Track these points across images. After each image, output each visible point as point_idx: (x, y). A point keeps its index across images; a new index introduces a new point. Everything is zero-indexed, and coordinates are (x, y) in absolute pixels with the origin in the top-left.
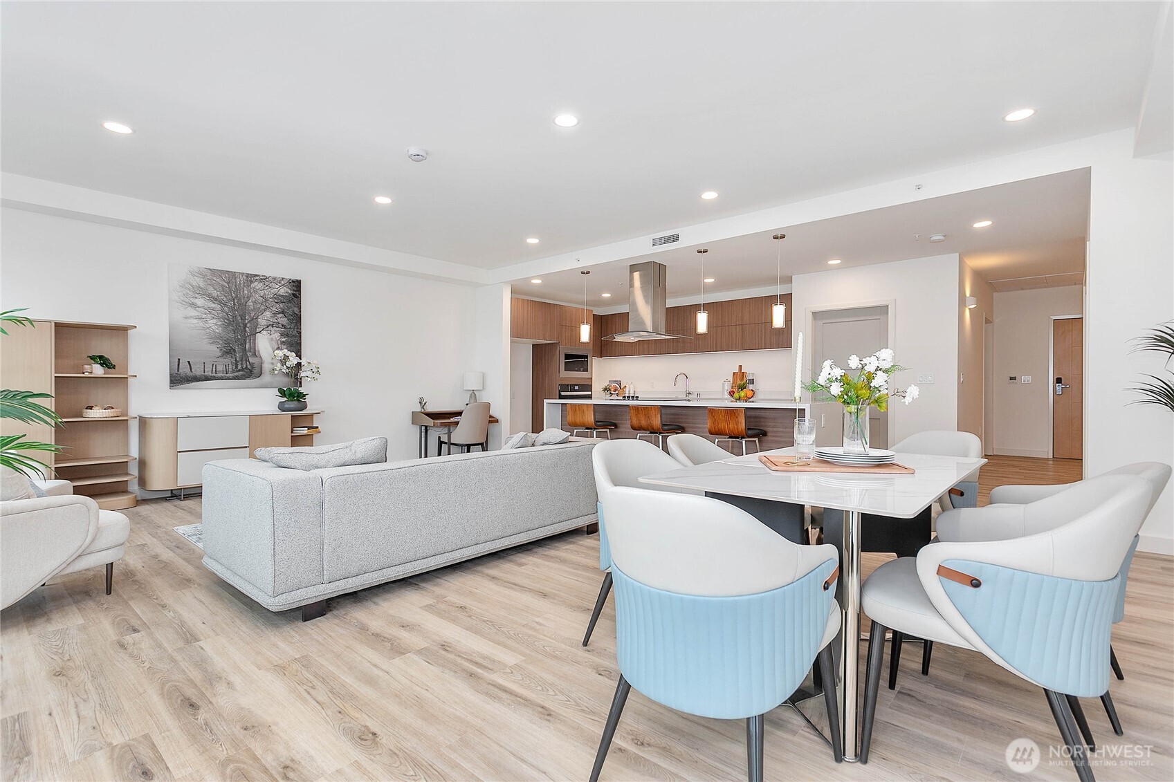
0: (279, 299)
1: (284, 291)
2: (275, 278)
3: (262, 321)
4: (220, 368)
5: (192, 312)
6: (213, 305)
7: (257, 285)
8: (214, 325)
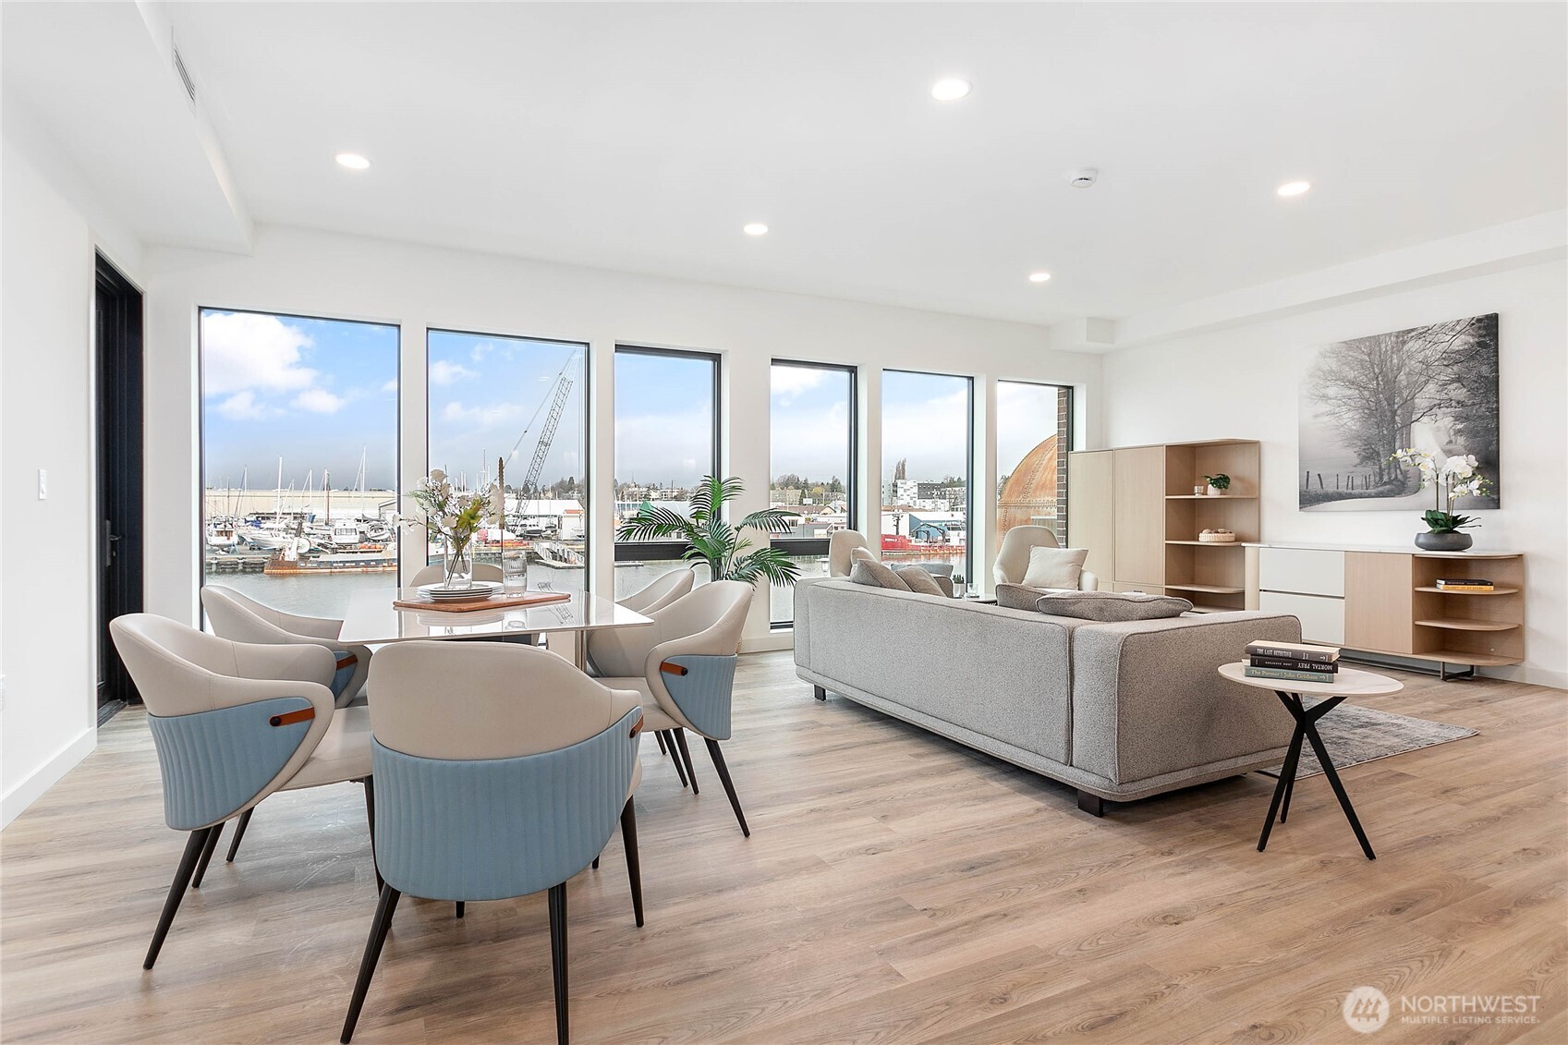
0: (1455, 358)
1: (1461, 342)
2: (1443, 326)
3: (1421, 402)
4: (1358, 481)
5: (1323, 407)
6: (1349, 392)
7: (1413, 346)
8: (1351, 420)
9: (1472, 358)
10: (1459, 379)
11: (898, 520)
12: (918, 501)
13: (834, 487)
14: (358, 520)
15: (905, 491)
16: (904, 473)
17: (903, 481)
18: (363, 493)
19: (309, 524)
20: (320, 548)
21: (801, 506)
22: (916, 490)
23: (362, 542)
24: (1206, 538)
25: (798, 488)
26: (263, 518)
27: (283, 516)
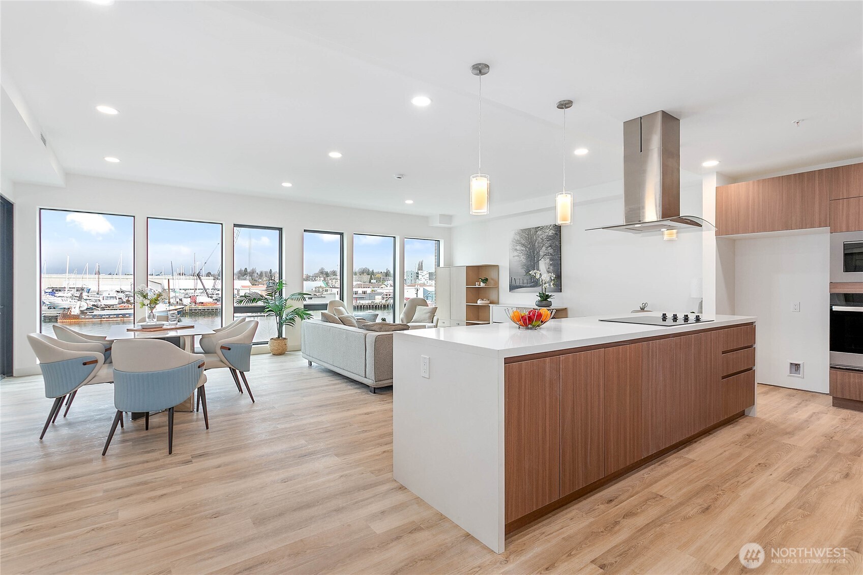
0: (550, 238)
1: (551, 233)
2: (547, 226)
3: (541, 253)
4: (525, 282)
5: (516, 254)
6: (523, 248)
7: (539, 233)
8: (523, 259)
9: (554, 239)
10: (550, 246)
11: (417, 290)
12: (429, 281)
13: (387, 274)
14: (117, 292)
15: (423, 276)
16: (422, 267)
17: (422, 271)
18: (121, 276)
19: (87, 294)
20: (94, 307)
21: (370, 284)
22: (428, 276)
23: (120, 304)
24: (479, 302)
25: (368, 275)
26: (57, 291)
27: (70, 289)
